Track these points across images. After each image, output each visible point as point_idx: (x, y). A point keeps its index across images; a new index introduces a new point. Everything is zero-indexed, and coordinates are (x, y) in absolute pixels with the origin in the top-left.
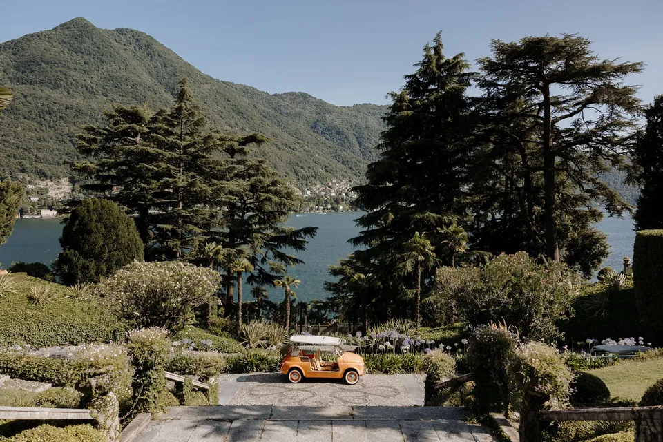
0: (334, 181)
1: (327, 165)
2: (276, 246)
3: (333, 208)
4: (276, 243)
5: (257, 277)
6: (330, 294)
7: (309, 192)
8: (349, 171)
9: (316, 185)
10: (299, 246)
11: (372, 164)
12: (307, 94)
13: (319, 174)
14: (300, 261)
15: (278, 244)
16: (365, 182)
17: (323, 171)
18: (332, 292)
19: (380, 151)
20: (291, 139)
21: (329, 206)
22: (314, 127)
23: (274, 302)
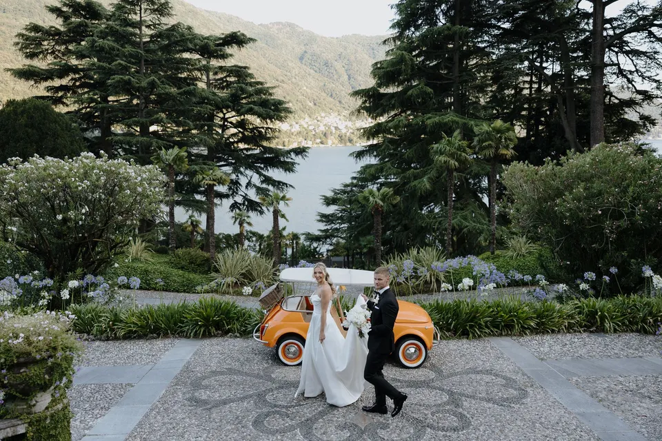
0: (323, 115)
1: (316, 98)
2: (262, 169)
3: (322, 143)
4: (262, 166)
5: (240, 204)
6: (323, 226)
7: (297, 126)
8: (338, 104)
9: (304, 119)
10: (289, 167)
11: (376, 64)
12: (294, 24)
13: (307, 107)
14: (291, 186)
15: (264, 167)
16: (371, 83)
17: (311, 104)
18: (325, 223)
19: (387, 48)
20: (279, 71)
21: (318, 141)
22: (301, 59)
23: (261, 233)
